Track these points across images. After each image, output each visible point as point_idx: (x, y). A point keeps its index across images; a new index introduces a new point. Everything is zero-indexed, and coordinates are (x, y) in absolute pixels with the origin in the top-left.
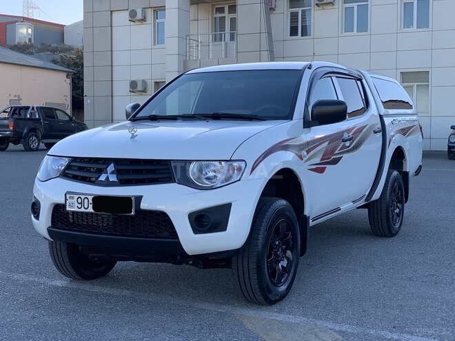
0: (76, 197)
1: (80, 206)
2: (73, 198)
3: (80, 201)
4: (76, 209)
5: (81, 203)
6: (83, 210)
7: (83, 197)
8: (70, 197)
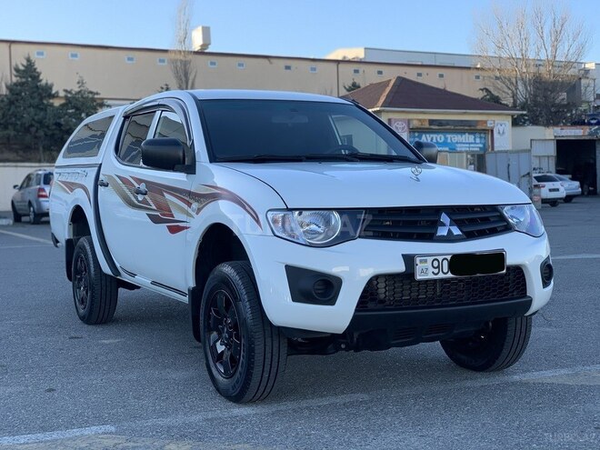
0: (431, 259)
1: (436, 271)
2: (426, 261)
3: (436, 264)
4: (431, 276)
5: (438, 267)
6: (441, 275)
7: (440, 258)
8: (421, 261)
